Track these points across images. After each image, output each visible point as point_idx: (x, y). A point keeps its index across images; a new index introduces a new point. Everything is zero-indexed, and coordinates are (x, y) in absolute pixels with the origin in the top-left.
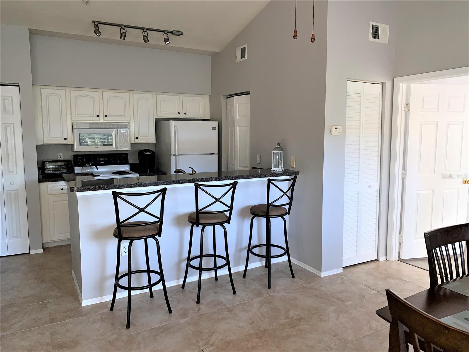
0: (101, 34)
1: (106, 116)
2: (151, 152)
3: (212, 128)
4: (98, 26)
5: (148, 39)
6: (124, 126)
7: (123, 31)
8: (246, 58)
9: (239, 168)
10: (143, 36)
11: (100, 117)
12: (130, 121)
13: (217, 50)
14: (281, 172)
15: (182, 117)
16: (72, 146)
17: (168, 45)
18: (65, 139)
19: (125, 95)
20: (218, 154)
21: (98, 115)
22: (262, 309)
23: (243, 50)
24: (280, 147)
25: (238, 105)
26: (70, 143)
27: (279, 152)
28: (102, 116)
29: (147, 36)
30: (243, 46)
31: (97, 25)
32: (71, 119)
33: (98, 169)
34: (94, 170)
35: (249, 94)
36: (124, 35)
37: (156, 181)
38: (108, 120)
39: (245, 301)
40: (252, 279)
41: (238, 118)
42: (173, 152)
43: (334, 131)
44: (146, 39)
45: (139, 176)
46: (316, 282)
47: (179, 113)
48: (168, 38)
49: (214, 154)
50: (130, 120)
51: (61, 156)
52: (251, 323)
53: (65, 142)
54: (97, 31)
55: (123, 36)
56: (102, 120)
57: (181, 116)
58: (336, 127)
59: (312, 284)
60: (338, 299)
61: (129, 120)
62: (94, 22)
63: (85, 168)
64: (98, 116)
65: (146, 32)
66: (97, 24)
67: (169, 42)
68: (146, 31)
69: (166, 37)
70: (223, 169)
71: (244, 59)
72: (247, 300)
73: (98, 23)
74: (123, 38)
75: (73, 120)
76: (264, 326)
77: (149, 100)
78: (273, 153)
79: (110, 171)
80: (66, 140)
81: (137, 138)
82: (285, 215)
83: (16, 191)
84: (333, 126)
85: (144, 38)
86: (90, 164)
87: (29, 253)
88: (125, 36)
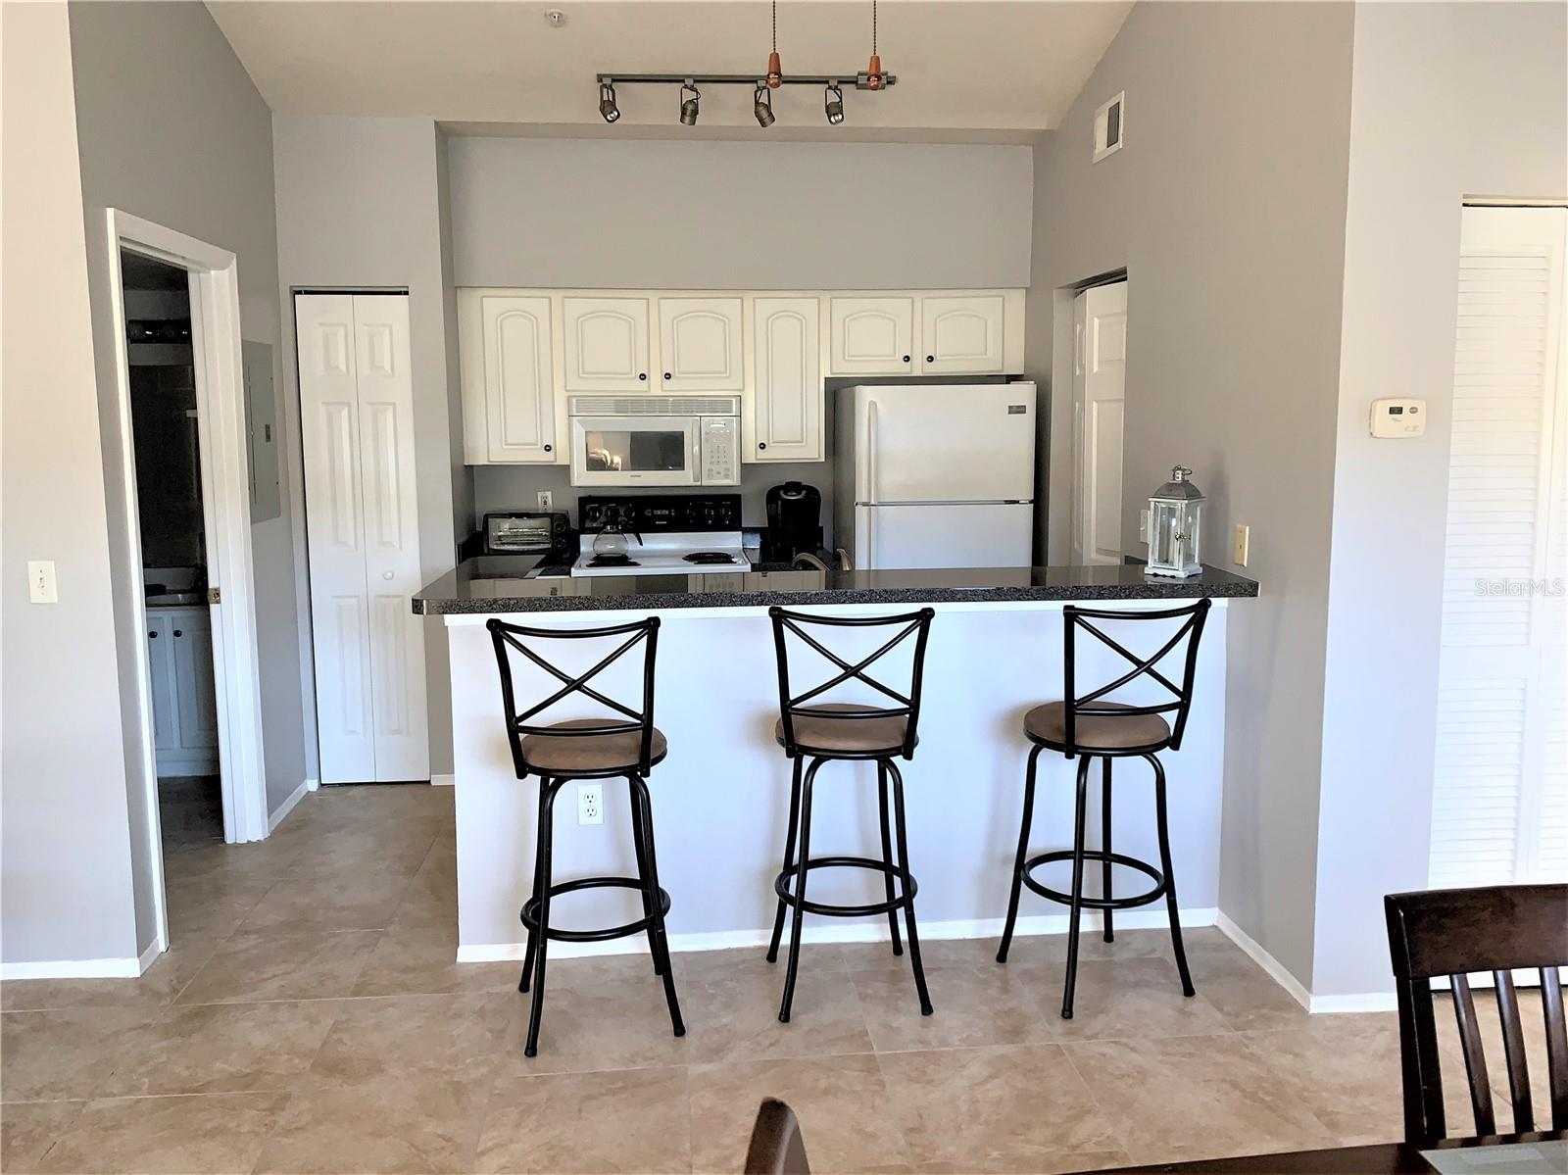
0: (619, 115)
1: (668, 376)
2: (804, 492)
3: (1010, 407)
4: (613, 91)
5: (770, 114)
6: (718, 406)
7: (689, 95)
8: (1120, 144)
9: (1094, 555)
10: (757, 102)
11: (649, 379)
12: (743, 390)
13: (1040, 124)
14: (1182, 582)
15: (917, 373)
16: (565, 470)
17: (839, 125)
18: (548, 448)
19: (729, 306)
20: (1031, 502)
21: (668, 374)
22: (988, 1086)
23: (1114, 114)
24: (1185, 482)
25: (1096, 319)
26: (562, 461)
27: (1174, 504)
28: (656, 377)
29: (767, 103)
30: (1112, 103)
31: (611, 86)
32: (565, 387)
33: (641, 544)
34: (630, 545)
35: (1125, 279)
36: (690, 107)
37: (823, 590)
38: (673, 388)
39: (947, 1045)
40: (1025, 972)
41: (1095, 371)
42: (861, 495)
43: (1383, 421)
44: (764, 114)
45: (752, 571)
46: (1270, 1030)
47: (907, 359)
48: (841, 101)
49: (1018, 502)
50: (741, 388)
51: (546, 499)
52: (912, 1130)
53: (547, 458)
54: (608, 107)
55: (689, 112)
56: (656, 387)
57: (918, 368)
58: (1396, 404)
59: (1250, 1033)
60: (1320, 1114)
61: (738, 388)
62: (600, 78)
63: (606, 539)
64: (643, 377)
65: (765, 91)
66: (610, 82)
67: (840, 117)
68: (764, 88)
69: (833, 98)
70: (1053, 558)
71: (1114, 148)
72: (957, 1043)
73: (613, 81)
74: (687, 119)
75: (572, 391)
76: (952, 1149)
77: (805, 318)
78: (1152, 504)
79: (676, 551)
80: (548, 450)
81: (763, 446)
82: (1160, 746)
83: (400, 599)
84: (1378, 400)
85: (757, 114)
86: (617, 528)
87: (429, 782)
88: (695, 112)
